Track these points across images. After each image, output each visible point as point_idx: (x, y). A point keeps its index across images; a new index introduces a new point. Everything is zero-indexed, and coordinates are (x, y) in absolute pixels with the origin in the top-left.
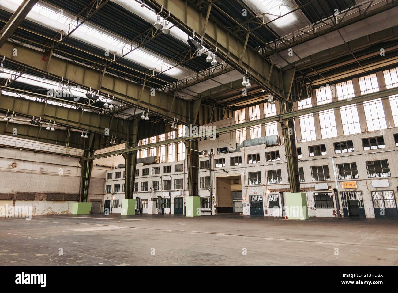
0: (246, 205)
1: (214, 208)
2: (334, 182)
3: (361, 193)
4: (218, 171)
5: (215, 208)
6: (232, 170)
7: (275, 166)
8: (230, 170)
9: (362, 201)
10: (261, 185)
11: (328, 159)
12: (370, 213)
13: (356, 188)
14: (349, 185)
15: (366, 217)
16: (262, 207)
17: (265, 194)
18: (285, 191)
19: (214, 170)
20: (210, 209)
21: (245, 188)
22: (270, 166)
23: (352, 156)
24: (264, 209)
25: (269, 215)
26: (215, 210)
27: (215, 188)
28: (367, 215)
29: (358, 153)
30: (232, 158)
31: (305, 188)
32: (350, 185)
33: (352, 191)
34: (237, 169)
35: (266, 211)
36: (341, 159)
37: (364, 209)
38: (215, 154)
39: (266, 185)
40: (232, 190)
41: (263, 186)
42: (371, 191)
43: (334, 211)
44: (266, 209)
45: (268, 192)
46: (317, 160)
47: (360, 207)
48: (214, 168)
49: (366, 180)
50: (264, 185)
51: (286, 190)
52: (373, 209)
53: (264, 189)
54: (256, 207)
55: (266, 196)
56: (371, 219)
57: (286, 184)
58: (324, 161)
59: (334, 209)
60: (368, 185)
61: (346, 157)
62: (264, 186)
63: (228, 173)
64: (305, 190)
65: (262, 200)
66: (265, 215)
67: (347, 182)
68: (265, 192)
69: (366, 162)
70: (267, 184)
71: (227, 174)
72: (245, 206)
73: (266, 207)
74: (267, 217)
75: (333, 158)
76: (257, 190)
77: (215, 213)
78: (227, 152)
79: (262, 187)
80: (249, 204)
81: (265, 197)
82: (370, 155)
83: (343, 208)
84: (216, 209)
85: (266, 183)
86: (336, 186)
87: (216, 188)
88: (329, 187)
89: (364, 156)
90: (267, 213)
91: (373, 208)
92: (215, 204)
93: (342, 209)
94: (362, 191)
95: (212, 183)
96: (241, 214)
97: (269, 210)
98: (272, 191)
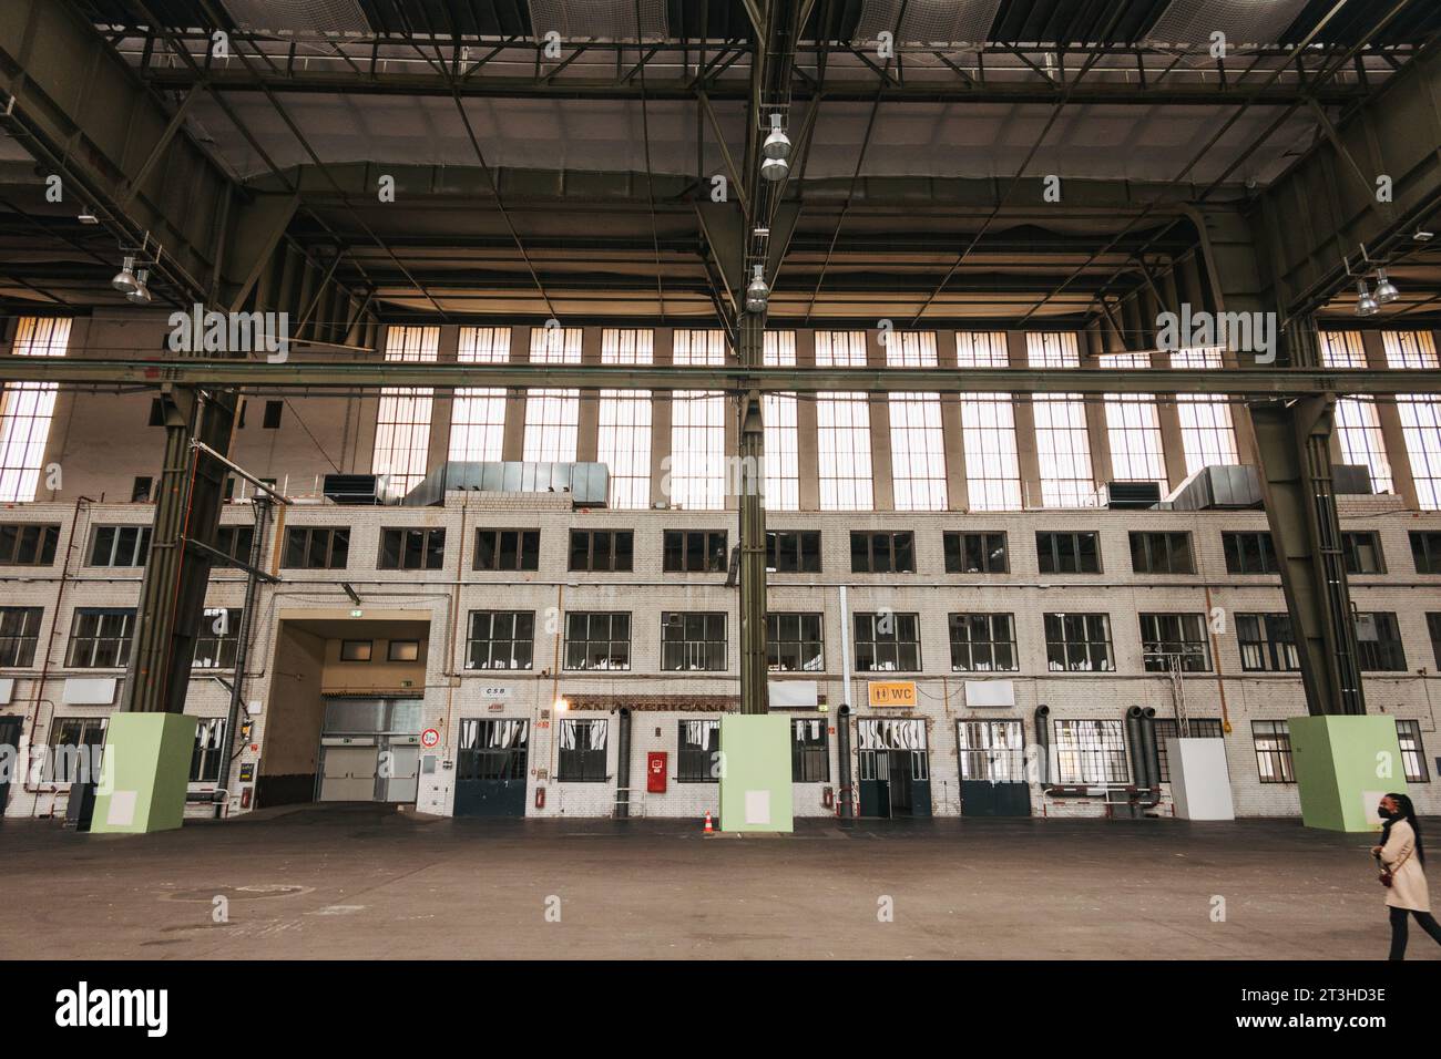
0: (439, 766)
1: (242, 780)
2: (840, 678)
3: (926, 727)
4: (296, 588)
5: (250, 780)
6: (384, 589)
7: (607, 595)
8: (373, 589)
9: (925, 755)
10: (530, 672)
11: (828, 589)
12: (946, 800)
13: (909, 708)
14: (891, 695)
15: (934, 815)
16: (523, 775)
17: (546, 714)
18: (639, 708)
19: (274, 581)
20: (214, 787)
21: (446, 682)
22: (584, 591)
23: (908, 589)
24: (532, 783)
25: (550, 811)
26: (247, 792)
27: (262, 675)
28: (936, 807)
29: (927, 581)
30: (391, 536)
31: (725, 696)
32: (897, 693)
33: (896, 715)
34: (412, 589)
35: (541, 792)
36: (873, 594)
37: (929, 782)
38: (295, 501)
39: (553, 672)
40: (324, 691)
41: (538, 677)
42: (958, 721)
43: (828, 792)
44: (543, 783)
45: (561, 707)
46: (786, 590)
47: (917, 777)
48: (275, 572)
49: (944, 678)
50: (545, 675)
51: (644, 702)
52: (958, 784)
53: (541, 695)
54: (488, 777)
55: (545, 725)
56: (948, 819)
57: (647, 677)
58: (810, 596)
59: (827, 785)
60: (948, 695)
61: (890, 589)
62: (547, 677)
63: (358, 602)
64: (727, 706)
65: (525, 745)
66: (531, 811)
67: (884, 682)
68: (542, 707)
69: (949, 614)
70: (560, 671)
71: (353, 605)
72: (430, 771)
73: (542, 774)
74: (539, 822)
75: (843, 589)
76: (508, 693)
77: (245, 806)
78: (370, 501)
79: (534, 682)
80: (454, 760)
81: (541, 731)
82: (965, 592)
83: (860, 781)
84: (252, 785)
85: (553, 666)
86: (847, 693)
87: (268, 676)
88: (822, 700)
89: (945, 592)
90: (540, 806)
91: (957, 779)
92: (251, 757)
93: (857, 784)
94: (928, 717)
95: (252, 646)
96: (400, 808)
97: (554, 790)
98: (582, 702)
